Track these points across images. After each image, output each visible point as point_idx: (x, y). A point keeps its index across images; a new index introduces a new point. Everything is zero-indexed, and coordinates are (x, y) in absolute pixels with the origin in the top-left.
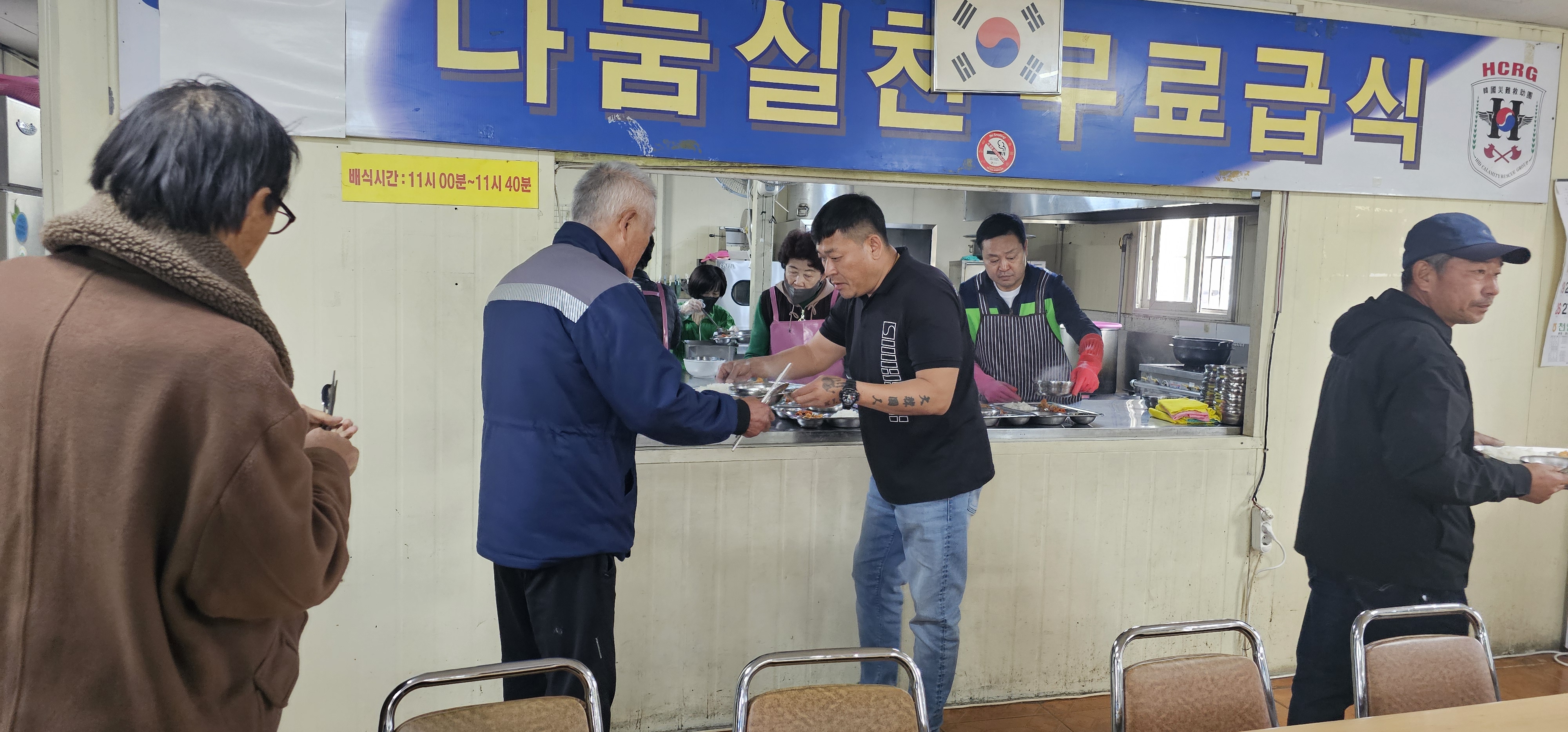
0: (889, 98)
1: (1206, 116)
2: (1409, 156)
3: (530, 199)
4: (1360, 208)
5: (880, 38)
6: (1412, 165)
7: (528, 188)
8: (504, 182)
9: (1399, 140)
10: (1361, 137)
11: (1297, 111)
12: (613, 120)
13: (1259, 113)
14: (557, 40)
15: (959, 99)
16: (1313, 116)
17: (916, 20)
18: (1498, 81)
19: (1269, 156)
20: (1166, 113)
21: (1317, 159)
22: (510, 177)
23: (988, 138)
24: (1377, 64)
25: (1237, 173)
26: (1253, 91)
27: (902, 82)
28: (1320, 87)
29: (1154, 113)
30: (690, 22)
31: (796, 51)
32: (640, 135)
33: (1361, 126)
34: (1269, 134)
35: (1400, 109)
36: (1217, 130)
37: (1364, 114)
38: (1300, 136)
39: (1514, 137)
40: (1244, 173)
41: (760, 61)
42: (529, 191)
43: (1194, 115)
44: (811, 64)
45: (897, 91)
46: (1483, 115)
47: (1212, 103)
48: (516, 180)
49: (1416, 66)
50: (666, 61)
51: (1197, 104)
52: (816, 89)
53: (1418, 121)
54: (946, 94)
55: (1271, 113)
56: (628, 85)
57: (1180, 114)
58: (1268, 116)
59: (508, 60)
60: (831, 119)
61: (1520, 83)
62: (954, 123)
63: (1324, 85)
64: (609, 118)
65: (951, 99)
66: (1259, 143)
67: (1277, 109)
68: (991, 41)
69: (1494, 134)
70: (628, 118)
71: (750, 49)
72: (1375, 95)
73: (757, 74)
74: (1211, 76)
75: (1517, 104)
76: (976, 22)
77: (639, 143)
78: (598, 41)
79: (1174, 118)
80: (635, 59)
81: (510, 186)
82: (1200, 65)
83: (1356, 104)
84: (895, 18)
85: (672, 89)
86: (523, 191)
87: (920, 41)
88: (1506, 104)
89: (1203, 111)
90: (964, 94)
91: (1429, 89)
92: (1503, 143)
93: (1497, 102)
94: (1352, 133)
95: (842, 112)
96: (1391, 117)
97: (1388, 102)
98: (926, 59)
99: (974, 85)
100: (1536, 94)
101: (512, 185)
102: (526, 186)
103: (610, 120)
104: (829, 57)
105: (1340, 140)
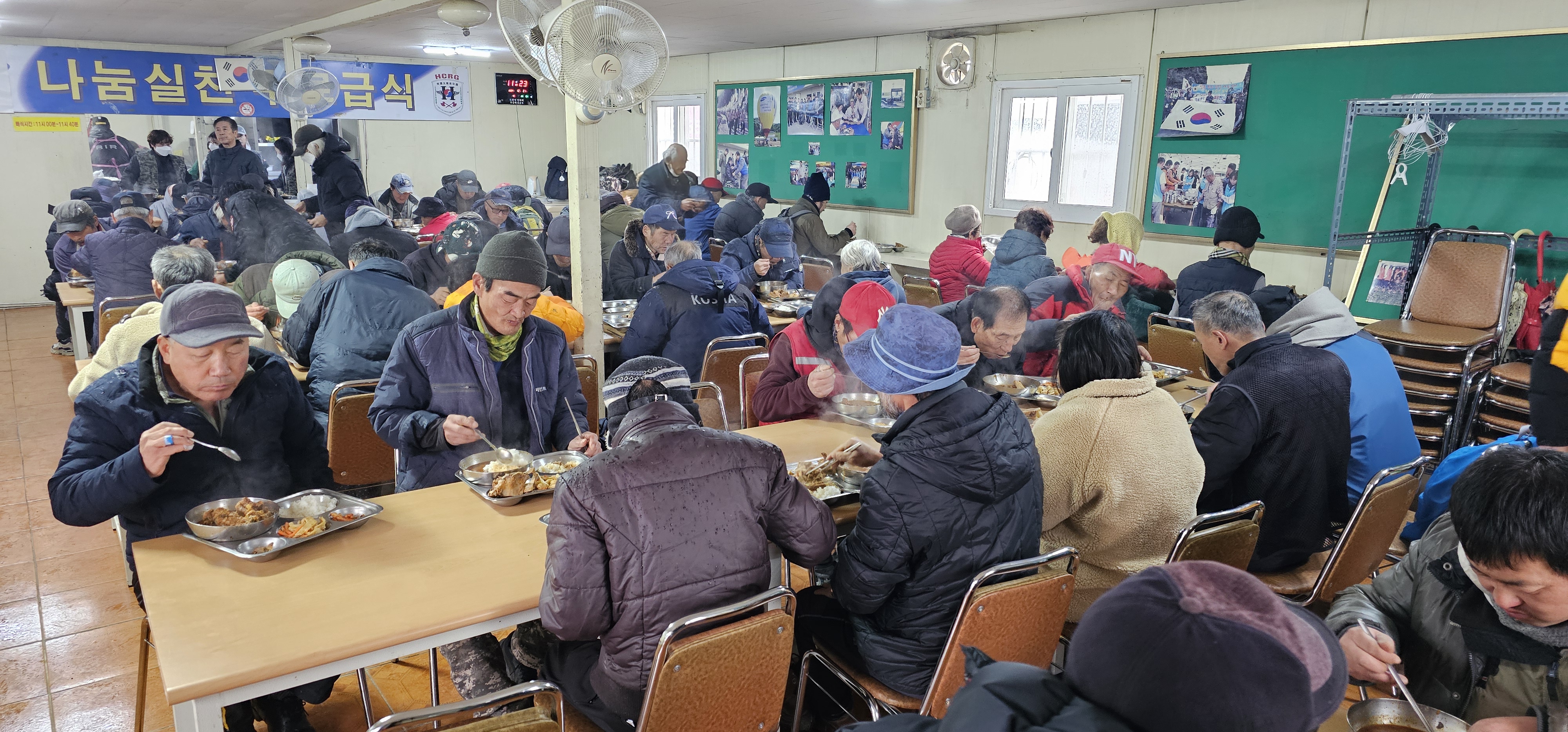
0: (204, 94)
3: (78, 128)
5: (197, 74)
6: (413, 109)
7: (76, 125)
8: (69, 123)
9: (405, 101)
10: (388, 101)
11: (362, 93)
12: (104, 103)
13: (347, 94)
14: (81, 80)
16: (369, 95)
17: (210, 68)
18: (441, 81)
19: (353, 108)
21: (373, 108)
23: (243, 105)
24: (391, 77)
26: (343, 87)
27: (207, 88)
28: (370, 85)
30: (127, 72)
31: (167, 80)
32: (114, 108)
33: (388, 97)
34: (352, 101)
37: (389, 93)
39: (453, 99)
40: (343, 114)
41: (154, 83)
44: (173, 83)
45: (206, 91)
46: (437, 92)
48: (73, 123)
49: (407, 77)
50: (119, 84)
52: (176, 91)
53: (412, 94)
54: (225, 91)
55: (352, 94)
56: (108, 93)
58: (350, 95)
59: (65, 87)
60: (183, 100)
61: (453, 81)
62: (230, 101)
66: (348, 104)
68: (239, 75)
69: (444, 98)
70: (109, 102)
71: (150, 79)
73: (153, 87)
75: (452, 88)
76: (232, 69)
77: (113, 110)
78: (95, 79)
80: (109, 84)
81: (72, 126)
83: (386, 90)
84: (201, 68)
85: (124, 93)
87: (212, 75)
90: (232, 91)
92: (448, 101)
93: (443, 88)
95: (187, 98)
96: (401, 94)
97: (399, 89)
98: (215, 81)
99: (234, 88)
100: (458, 86)
104: (179, 80)
105: (380, 103)
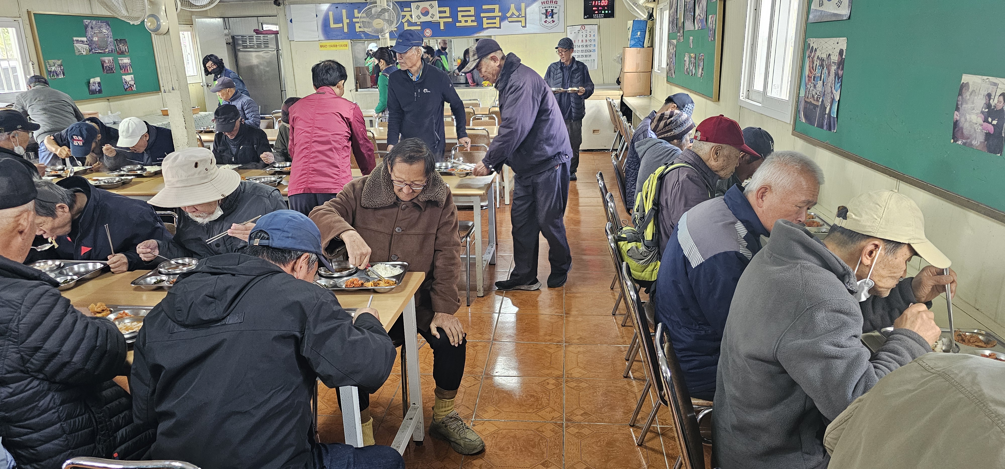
0: (406, 24)
2: (524, 25)
6: (525, 27)
9: (521, 21)
10: (510, 22)
11: (494, 18)
13: (484, 19)
14: (348, 21)
15: (419, 23)
16: (498, 19)
17: (409, 9)
18: (546, 5)
19: (487, 28)
20: (463, 22)
21: (500, 28)
23: (426, 30)
26: (482, 15)
27: (408, 21)
29: (461, 22)
32: (363, 35)
33: (510, 19)
34: (487, 23)
35: (520, 15)
36: (475, 24)
37: (510, 17)
38: (495, 23)
39: (552, 17)
43: (469, 21)
46: (543, 14)
47: (473, 18)
49: (523, 4)
51: (469, 19)
53: (525, 17)
56: (359, 27)
58: (487, 20)
59: (341, 25)
61: (553, 5)
63: (500, 12)
65: (417, 23)
66: (485, 26)
67: (488, 18)
68: (424, 12)
69: (547, 17)
72: (513, 12)
74: (472, 13)
75: (552, 10)
76: (420, 9)
78: (354, 20)
79: (465, 22)
82: (470, 11)
83: (508, 15)
84: (405, 9)
87: (410, 13)
88: (549, 10)
89: (472, 20)
91: (527, 9)
92: (550, 19)
93: (546, 10)
94: (508, 21)
96: (518, 17)
97: (517, 14)
98: (411, 16)
99: (421, 20)
100: (558, 7)
101: (344, 46)
105: (505, 23)
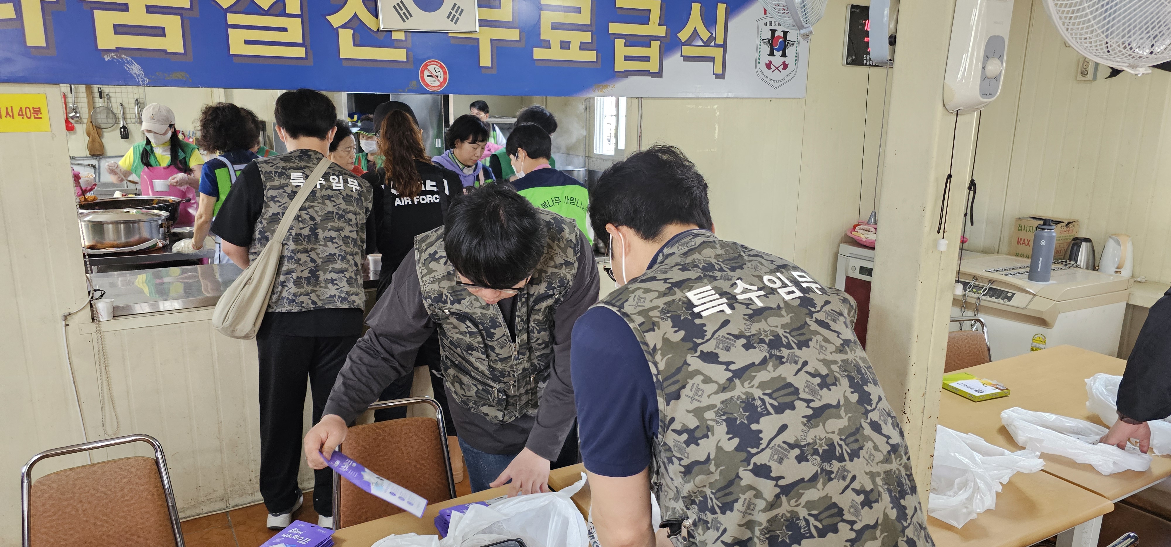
0: (346, 37)
1: (584, 46)
2: (719, 71)
3: (43, 123)
4: (689, 106)
7: (40, 116)
8: (16, 111)
9: (711, 59)
10: (687, 58)
11: (645, 41)
12: (109, 58)
13: (619, 43)
15: (401, 36)
18: (772, 18)
19: (627, 73)
20: (555, 45)
21: (660, 74)
22: (21, 108)
23: (426, 66)
24: (696, 7)
25: (607, 86)
26: (615, 28)
27: (355, 23)
28: (660, 25)
29: (547, 45)
33: (687, 51)
34: (627, 58)
35: (712, 38)
36: (591, 56)
37: (689, 43)
38: (647, 59)
39: (784, 55)
40: (611, 86)
41: (234, 9)
42: (41, 118)
43: (575, 46)
44: (279, 10)
45: (352, 31)
46: (764, 41)
47: (587, 37)
48: (28, 110)
50: (151, 9)
51: (577, 38)
52: (285, 30)
53: (724, 46)
54: (391, 31)
55: (628, 44)
56: (120, 30)
57: (565, 45)
58: (625, 45)
60: (300, 52)
62: (399, 55)
63: (662, 23)
64: (105, 57)
65: (395, 36)
67: (632, 41)
69: (772, 54)
70: (123, 56)
72: (695, 29)
73: (232, 19)
74: (585, 18)
75: (785, 33)
77: (135, 76)
79: (562, 48)
80: (123, 7)
81: (22, 115)
82: (577, 10)
83: (684, 35)
85: (160, 32)
86: (35, 118)
88: (779, 33)
89: (581, 43)
90: (405, 32)
91: (730, 25)
92: (777, 60)
93: (773, 32)
94: (682, 56)
95: (309, 48)
97: (705, 34)
98: (372, 6)
99: (413, 25)
101: (24, 113)
102: (37, 114)
103: (107, 58)
104: (293, 4)
105: (673, 61)
